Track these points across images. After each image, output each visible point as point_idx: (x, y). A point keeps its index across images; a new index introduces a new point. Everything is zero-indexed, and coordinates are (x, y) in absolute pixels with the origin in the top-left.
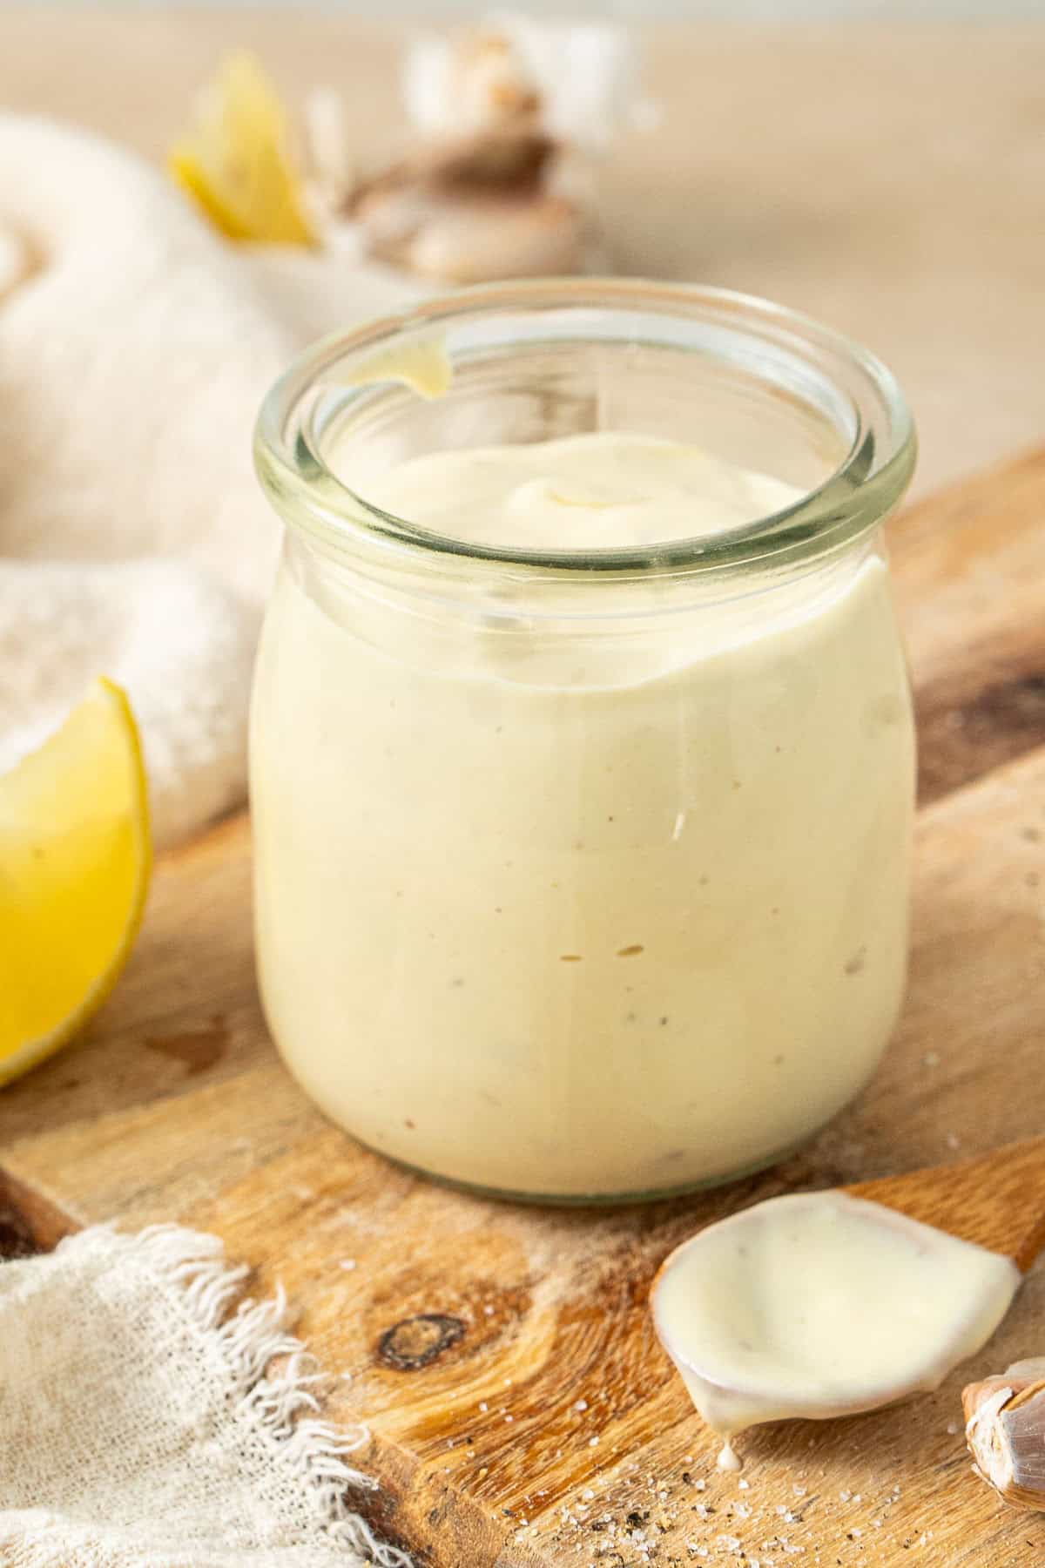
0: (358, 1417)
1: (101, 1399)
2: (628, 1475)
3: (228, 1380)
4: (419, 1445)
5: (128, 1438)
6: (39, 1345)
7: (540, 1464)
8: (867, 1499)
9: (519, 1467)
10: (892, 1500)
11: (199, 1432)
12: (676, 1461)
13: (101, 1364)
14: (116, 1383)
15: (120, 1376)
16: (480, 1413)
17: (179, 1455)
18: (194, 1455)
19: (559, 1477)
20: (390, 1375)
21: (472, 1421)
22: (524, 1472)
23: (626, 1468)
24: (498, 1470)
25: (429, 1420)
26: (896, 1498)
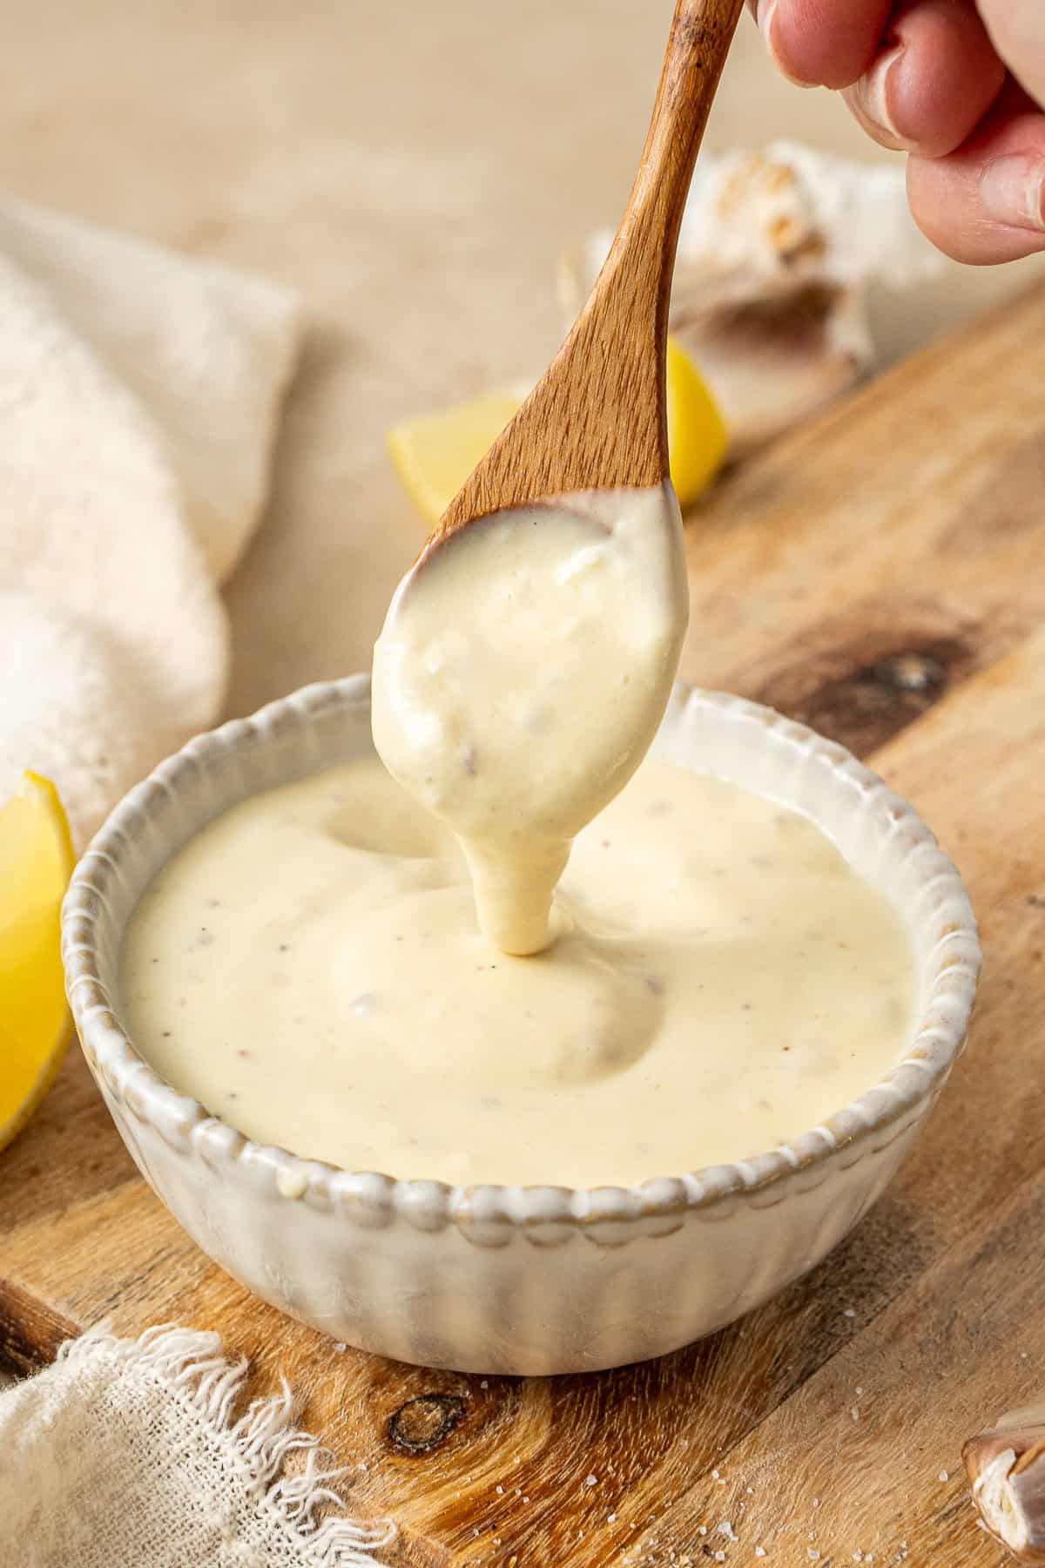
0: (382, 1511)
1: (126, 1506)
2: (650, 1552)
3: (247, 1478)
4: (447, 1536)
5: (158, 1544)
6: (65, 1463)
7: (565, 1547)
8: (878, 1559)
9: (546, 1551)
10: (902, 1556)
11: (225, 1532)
12: (692, 1532)
13: (123, 1472)
14: (138, 1488)
15: (140, 1481)
16: (497, 1496)
17: (210, 1556)
18: (223, 1556)
19: (586, 1559)
20: (404, 1463)
21: (492, 1505)
22: (552, 1556)
23: (647, 1544)
24: (526, 1556)
25: (450, 1508)
26: (905, 1554)
